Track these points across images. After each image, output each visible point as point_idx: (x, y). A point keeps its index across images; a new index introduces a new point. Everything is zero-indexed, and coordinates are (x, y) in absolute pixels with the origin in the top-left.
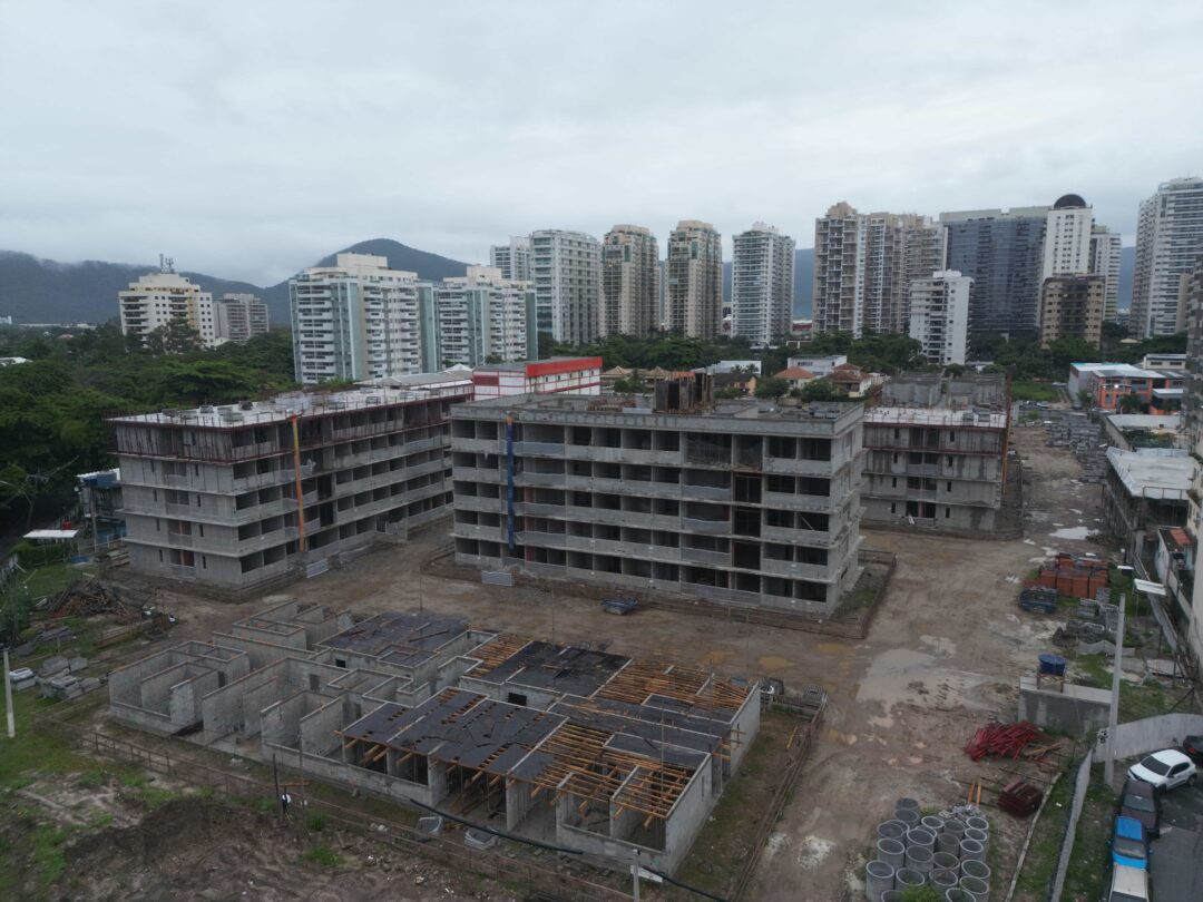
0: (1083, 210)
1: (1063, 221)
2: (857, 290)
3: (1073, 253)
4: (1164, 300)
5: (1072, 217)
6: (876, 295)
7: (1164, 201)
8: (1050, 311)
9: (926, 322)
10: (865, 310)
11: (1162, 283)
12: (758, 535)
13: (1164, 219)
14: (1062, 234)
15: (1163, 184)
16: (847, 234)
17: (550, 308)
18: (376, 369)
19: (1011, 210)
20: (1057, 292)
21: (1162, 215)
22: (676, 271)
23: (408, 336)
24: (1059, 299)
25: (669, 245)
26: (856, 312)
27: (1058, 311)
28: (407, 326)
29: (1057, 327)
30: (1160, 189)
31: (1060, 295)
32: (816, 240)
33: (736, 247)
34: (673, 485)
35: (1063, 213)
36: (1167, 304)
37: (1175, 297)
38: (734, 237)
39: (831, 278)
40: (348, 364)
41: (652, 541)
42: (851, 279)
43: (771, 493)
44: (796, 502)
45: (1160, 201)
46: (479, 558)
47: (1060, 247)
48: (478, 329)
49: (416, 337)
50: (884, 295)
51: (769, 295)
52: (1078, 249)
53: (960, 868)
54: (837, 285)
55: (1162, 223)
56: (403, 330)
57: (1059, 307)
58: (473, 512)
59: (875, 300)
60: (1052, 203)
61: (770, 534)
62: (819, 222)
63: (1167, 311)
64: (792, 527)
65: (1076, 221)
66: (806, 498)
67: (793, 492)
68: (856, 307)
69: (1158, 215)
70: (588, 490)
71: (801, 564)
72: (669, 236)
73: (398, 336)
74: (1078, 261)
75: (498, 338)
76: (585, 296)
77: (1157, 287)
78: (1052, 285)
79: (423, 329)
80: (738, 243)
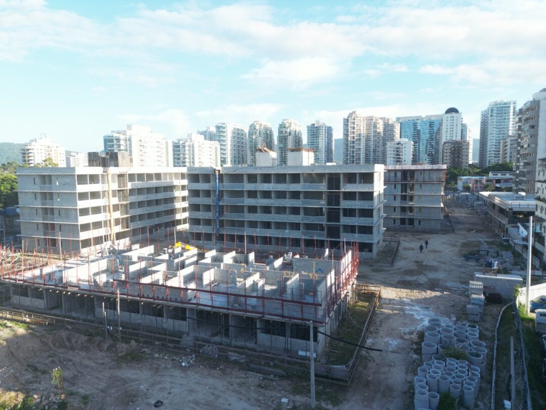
0: (457, 114)
1: (449, 119)
2: (362, 150)
3: (454, 133)
4: (494, 152)
5: (453, 117)
6: (370, 152)
7: (492, 110)
8: (446, 156)
9: (394, 161)
10: (366, 158)
11: (493, 145)
12: (339, 222)
13: (492, 118)
14: (449, 124)
15: (491, 103)
16: (357, 125)
17: (225, 158)
19: (426, 116)
20: (449, 148)
21: (491, 116)
22: (282, 141)
24: (450, 151)
25: (279, 130)
26: (362, 159)
27: (450, 156)
29: (450, 163)
30: (490, 105)
31: (450, 149)
32: (344, 127)
33: (308, 130)
34: (297, 200)
35: (449, 115)
36: (496, 154)
37: (499, 151)
38: (307, 126)
39: (350, 144)
41: (287, 228)
42: (359, 144)
43: (345, 201)
44: (357, 204)
45: (490, 110)
46: (201, 242)
47: (449, 130)
50: (373, 152)
51: (324, 152)
52: (456, 131)
53: (470, 343)
54: (353, 147)
55: (491, 119)
57: (450, 154)
58: (198, 219)
59: (370, 154)
60: (444, 112)
61: (344, 221)
62: (344, 119)
63: (495, 157)
64: (355, 217)
65: (455, 119)
66: (362, 202)
67: (355, 200)
68: (361, 157)
69: (489, 116)
70: (256, 205)
71: (360, 235)
72: (278, 126)
74: (456, 136)
76: (241, 153)
77: (490, 147)
78: (447, 145)
80: (309, 129)
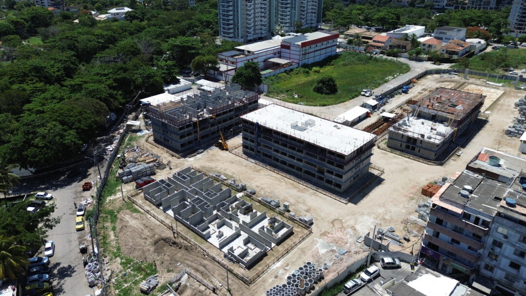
18: (248, 30)
23: (263, 15)
28: (263, 10)
40: (238, 29)
48: (294, 8)
49: (267, 15)
56: (262, 12)
73: (259, 14)
75: (304, 11)
79: (270, 11)
